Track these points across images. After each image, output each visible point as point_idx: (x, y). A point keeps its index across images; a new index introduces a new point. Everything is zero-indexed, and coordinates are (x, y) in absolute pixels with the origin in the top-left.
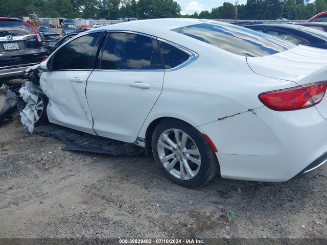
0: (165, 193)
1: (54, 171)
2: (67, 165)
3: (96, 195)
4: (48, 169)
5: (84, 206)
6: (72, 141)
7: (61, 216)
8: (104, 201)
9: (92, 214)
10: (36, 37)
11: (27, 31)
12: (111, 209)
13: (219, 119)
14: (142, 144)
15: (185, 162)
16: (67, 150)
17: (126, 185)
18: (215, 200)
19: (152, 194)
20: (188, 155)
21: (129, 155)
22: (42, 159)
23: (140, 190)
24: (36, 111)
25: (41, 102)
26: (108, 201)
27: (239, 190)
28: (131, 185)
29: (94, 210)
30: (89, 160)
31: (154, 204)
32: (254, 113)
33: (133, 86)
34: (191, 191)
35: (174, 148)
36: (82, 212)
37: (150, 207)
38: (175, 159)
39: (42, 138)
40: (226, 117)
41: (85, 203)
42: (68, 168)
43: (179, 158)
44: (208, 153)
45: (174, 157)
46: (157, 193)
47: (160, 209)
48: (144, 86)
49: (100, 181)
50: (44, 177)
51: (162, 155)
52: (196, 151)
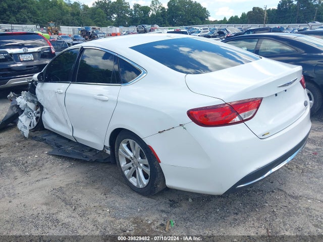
0: (119, 199)
1: (32, 173)
2: (46, 168)
3: (59, 198)
4: (28, 171)
5: (44, 207)
6: (59, 147)
7: (22, 215)
8: (63, 203)
9: (47, 215)
10: (50, 49)
11: (44, 43)
12: (66, 211)
13: (159, 132)
14: (109, 152)
15: (140, 171)
16: (52, 155)
17: (89, 190)
18: (163, 208)
19: (109, 200)
20: (141, 165)
21: (103, 161)
22: (27, 162)
23: (99, 195)
24: (34, 118)
25: (39, 110)
26: (66, 204)
27: (190, 200)
28: (94, 190)
29: (52, 212)
30: (67, 164)
31: (105, 209)
32: (184, 128)
33: (96, 99)
34: (145, 199)
35: (131, 158)
36: (40, 212)
37: (101, 211)
38: (133, 167)
39: (35, 142)
40: (164, 131)
41: (46, 204)
42: (46, 171)
43: (135, 166)
44: (154, 164)
45: (132, 166)
46: (113, 199)
47: (109, 214)
48: (104, 99)
49: (68, 185)
50: (22, 179)
51: (123, 164)
52: (146, 161)
